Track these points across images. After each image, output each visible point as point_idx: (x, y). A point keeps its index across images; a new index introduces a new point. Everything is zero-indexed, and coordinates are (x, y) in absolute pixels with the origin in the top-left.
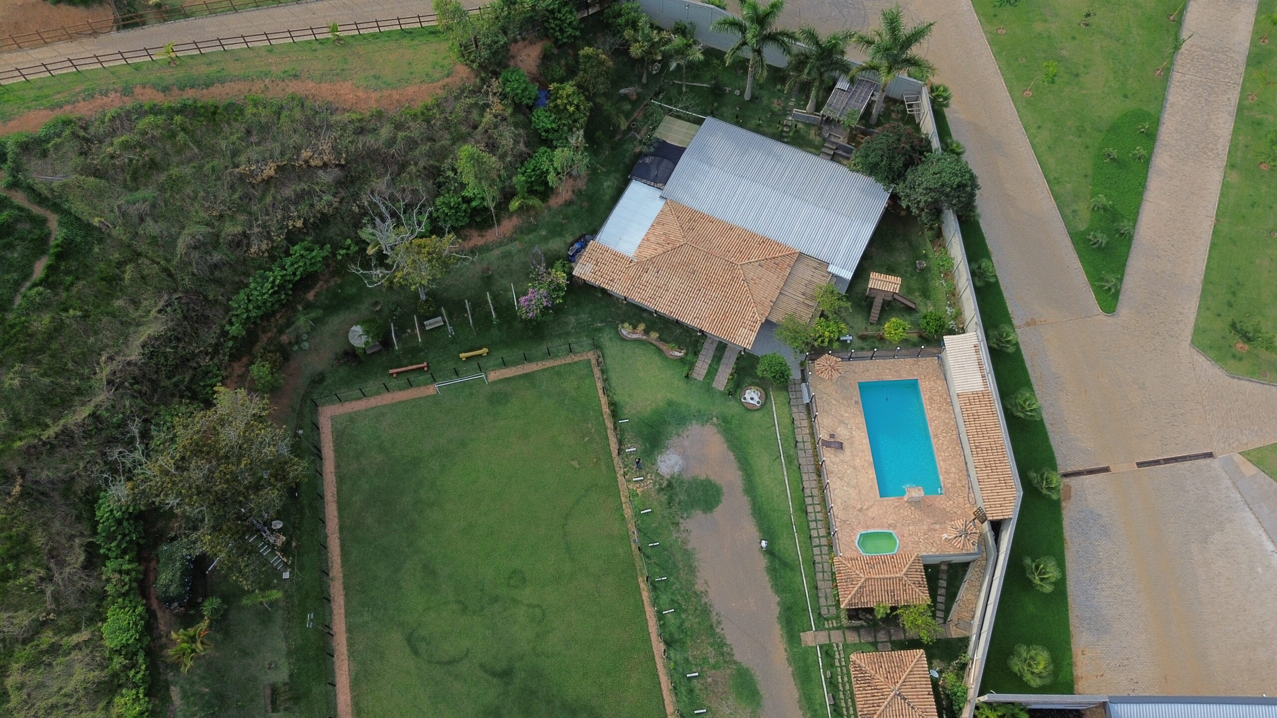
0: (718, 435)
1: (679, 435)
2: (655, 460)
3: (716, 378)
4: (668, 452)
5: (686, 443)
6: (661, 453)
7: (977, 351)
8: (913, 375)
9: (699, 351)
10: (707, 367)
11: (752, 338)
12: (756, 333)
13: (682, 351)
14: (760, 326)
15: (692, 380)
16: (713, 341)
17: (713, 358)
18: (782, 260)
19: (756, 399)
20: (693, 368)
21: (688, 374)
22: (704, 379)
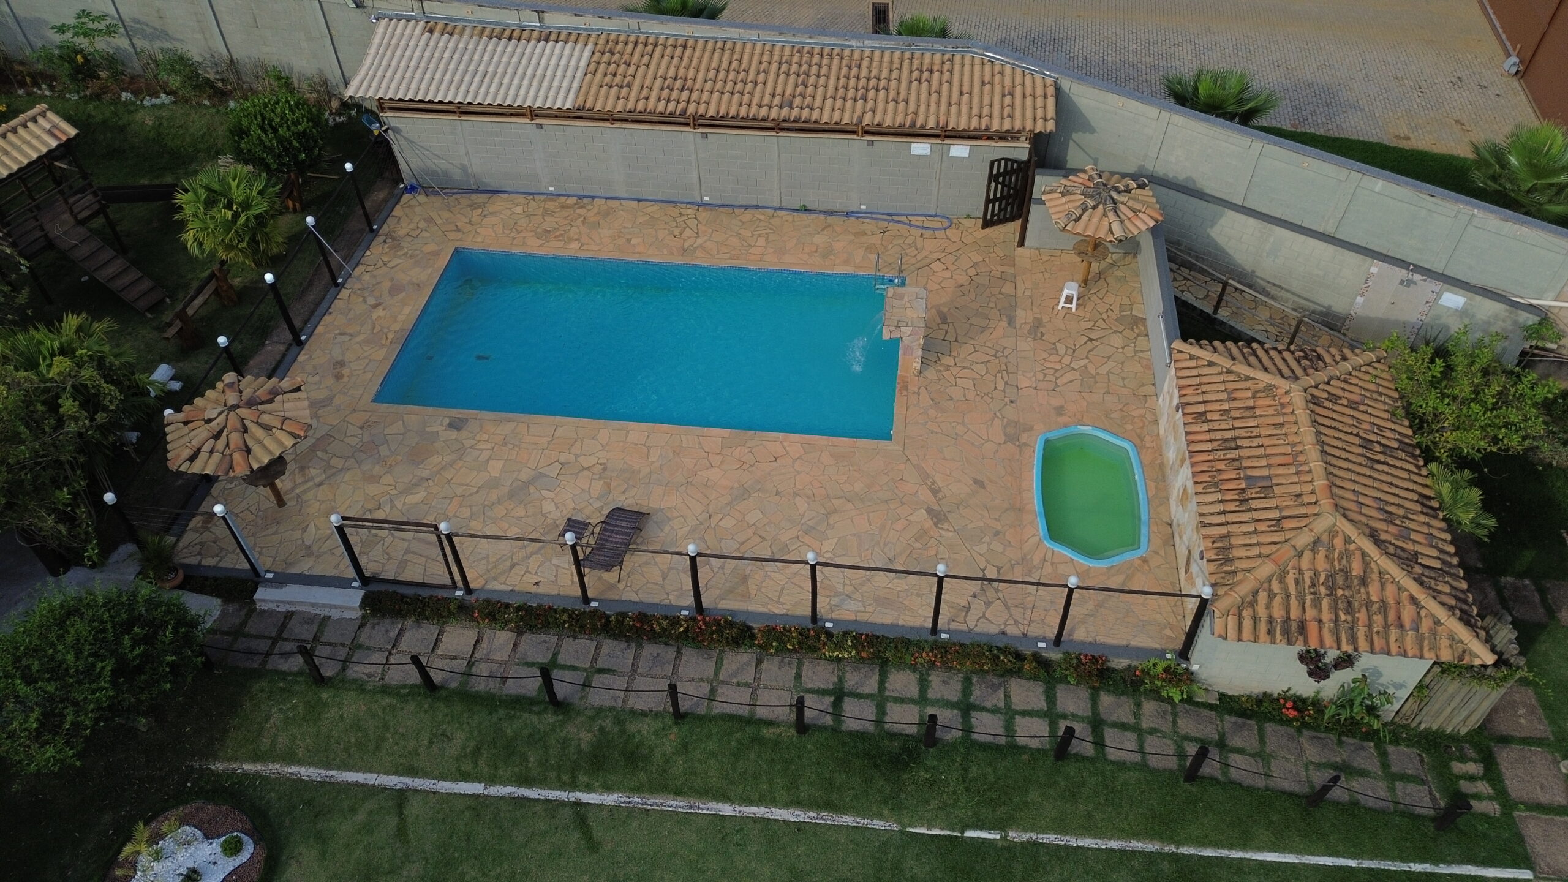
7: (450, 29)
8: (436, 254)
19: (211, 859)
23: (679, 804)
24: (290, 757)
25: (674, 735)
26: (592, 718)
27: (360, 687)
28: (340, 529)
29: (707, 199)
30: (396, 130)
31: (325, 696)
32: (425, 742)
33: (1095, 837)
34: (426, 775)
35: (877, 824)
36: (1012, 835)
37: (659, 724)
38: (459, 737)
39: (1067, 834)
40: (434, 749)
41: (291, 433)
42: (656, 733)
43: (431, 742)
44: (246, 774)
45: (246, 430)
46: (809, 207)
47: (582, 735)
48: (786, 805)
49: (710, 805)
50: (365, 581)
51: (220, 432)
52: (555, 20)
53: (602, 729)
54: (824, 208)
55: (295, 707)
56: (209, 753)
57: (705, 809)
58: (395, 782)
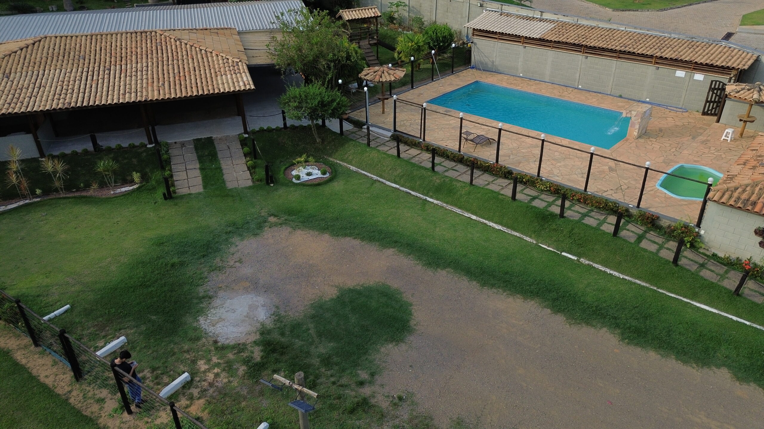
0: (299, 232)
1: (220, 269)
2: (195, 329)
3: (226, 177)
4: (217, 302)
5: (247, 270)
6: (201, 312)
7: (508, 15)
8: (469, 80)
9: (168, 162)
10: (198, 173)
11: (245, 79)
12: (248, 74)
13: (132, 182)
14: (245, 67)
15: (182, 197)
16: (183, 145)
17: (201, 159)
18: (219, 31)
19: (317, 173)
20: (173, 185)
21: (169, 196)
22: (205, 187)
23: (459, 211)
24: (350, 163)
25: (468, 188)
26: (443, 178)
27: (379, 151)
28: (395, 101)
29: (580, 87)
30: (475, 44)
31: (368, 150)
32: (389, 169)
33: (620, 272)
34: (384, 179)
35: (528, 239)
36: (582, 260)
37: (464, 185)
38: (399, 171)
39: (607, 267)
40: (391, 172)
41: (395, 77)
42: (461, 187)
43: (390, 169)
44: (337, 163)
45: (383, 73)
46: (623, 96)
47: (437, 181)
48: (496, 223)
49: (469, 214)
50: (395, 130)
51: (376, 72)
52: (546, 16)
53: (444, 180)
54: (630, 97)
55: (359, 150)
56: (330, 155)
57: (467, 215)
58: (375, 177)
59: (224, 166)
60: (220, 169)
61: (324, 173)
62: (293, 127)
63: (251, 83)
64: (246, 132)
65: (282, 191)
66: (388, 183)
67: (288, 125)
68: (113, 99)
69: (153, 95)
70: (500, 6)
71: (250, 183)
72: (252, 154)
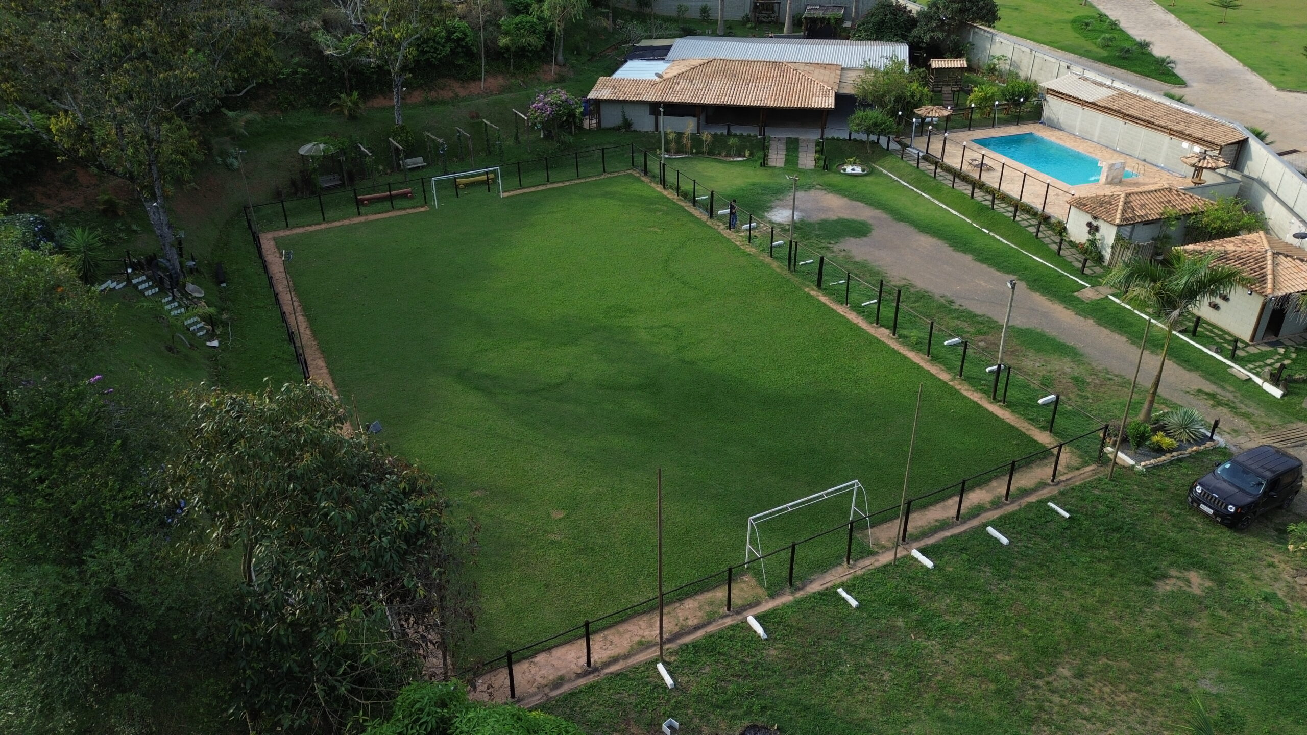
0: (830, 195)
1: (781, 200)
2: (763, 215)
3: (800, 161)
4: (774, 209)
6: (767, 211)
7: (1086, 79)
8: (1025, 131)
9: (768, 148)
10: (783, 156)
11: (830, 101)
12: (833, 99)
13: (744, 156)
14: (834, 94)
15: (771, 167)
16: (779, 139)
17: (787, 150)
18: (827, 66)
19: (858, 170)
20: (767, 160)
21: (764, 164)
22: (785, 165)
24: (884, 169)
25: (949, 190)
27: (907, 163)
29: (1118, 149)
30: (1047, 102)
31: (898, 160)
34: (901, 180)
35: (968, 220)
37: (948, 188)
38: (913, 176)
40: (906, 174)
42: (946, 189)
44: (875, 167)
46: (1148, 160)
47: (934, 184)
48: (956, 211)
50: (927, 153)
52: (1115, 84)
53: (938, 184)
54: (1150, 162)
55: (892, 160)
56: (874, 163)
57: (941, 205)
58: (896, 178)
59: (800, 155)
60: (798, 157)
61: (863, 171)
62: (855, 140)
63: (833, 104)
64: (822, 138)
65: (831, 175)
66: (903, 183)
67: (852, 138)
68: (747, 102)
69: (771, 103)
70: (1082, 70)
71: (813, 167)
72: (820, 152)
